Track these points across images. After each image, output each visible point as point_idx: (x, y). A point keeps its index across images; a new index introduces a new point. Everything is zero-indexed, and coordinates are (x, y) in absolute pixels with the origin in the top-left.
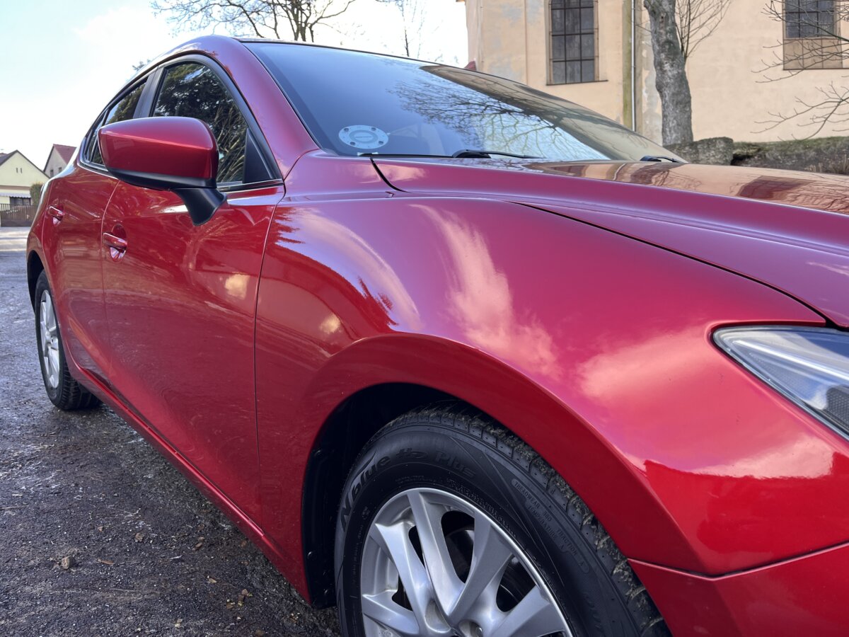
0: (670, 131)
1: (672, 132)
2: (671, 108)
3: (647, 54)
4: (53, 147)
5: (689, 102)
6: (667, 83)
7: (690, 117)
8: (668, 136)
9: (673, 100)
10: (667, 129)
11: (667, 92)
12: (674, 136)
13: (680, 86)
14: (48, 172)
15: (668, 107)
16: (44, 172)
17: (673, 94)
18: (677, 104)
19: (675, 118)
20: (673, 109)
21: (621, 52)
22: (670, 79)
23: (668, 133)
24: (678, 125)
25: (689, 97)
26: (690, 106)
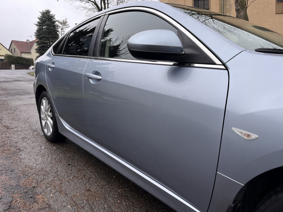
3: (228, 7)
4: (12, 41)
14: (10, 50)
16: (9, 50)
21: (219, 7)
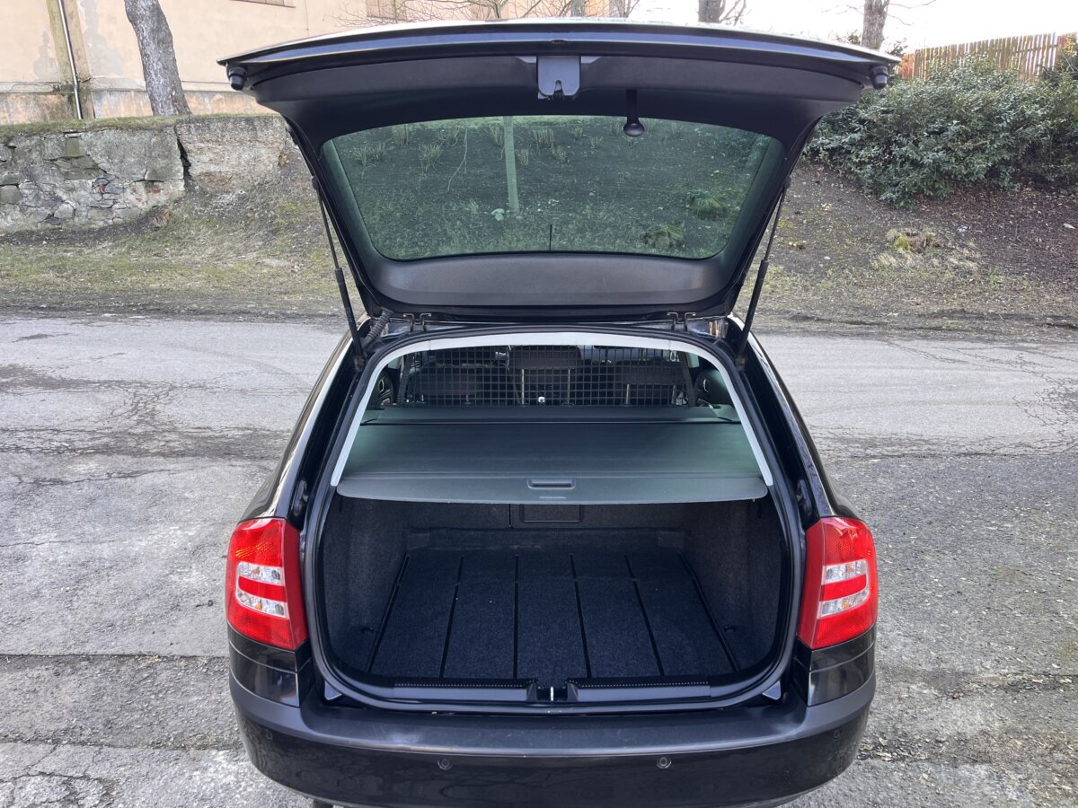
0: (156, 75)
1: (159, 75)
2: (153, 46)
5: (171, 41)
6: (143, 16)
7: (174, 60)
8: (153, 80)
9: (154, 38)
10: (152, 72)
11: (143, 25)
12: (162, 81)
13: (158, 21)
15: (148, 45)
17: (152, 30)
18: (159, 43)
19: (159, 60)
20: (155, 49)
22: (145, 10)
23: (154, 77)
24: (164, 68)
25: (170, 34)
26: (172, 46)
